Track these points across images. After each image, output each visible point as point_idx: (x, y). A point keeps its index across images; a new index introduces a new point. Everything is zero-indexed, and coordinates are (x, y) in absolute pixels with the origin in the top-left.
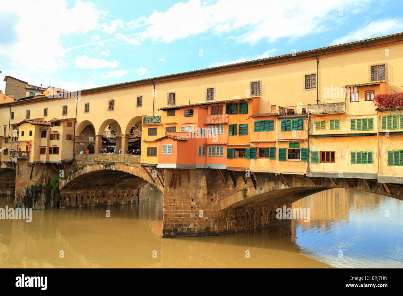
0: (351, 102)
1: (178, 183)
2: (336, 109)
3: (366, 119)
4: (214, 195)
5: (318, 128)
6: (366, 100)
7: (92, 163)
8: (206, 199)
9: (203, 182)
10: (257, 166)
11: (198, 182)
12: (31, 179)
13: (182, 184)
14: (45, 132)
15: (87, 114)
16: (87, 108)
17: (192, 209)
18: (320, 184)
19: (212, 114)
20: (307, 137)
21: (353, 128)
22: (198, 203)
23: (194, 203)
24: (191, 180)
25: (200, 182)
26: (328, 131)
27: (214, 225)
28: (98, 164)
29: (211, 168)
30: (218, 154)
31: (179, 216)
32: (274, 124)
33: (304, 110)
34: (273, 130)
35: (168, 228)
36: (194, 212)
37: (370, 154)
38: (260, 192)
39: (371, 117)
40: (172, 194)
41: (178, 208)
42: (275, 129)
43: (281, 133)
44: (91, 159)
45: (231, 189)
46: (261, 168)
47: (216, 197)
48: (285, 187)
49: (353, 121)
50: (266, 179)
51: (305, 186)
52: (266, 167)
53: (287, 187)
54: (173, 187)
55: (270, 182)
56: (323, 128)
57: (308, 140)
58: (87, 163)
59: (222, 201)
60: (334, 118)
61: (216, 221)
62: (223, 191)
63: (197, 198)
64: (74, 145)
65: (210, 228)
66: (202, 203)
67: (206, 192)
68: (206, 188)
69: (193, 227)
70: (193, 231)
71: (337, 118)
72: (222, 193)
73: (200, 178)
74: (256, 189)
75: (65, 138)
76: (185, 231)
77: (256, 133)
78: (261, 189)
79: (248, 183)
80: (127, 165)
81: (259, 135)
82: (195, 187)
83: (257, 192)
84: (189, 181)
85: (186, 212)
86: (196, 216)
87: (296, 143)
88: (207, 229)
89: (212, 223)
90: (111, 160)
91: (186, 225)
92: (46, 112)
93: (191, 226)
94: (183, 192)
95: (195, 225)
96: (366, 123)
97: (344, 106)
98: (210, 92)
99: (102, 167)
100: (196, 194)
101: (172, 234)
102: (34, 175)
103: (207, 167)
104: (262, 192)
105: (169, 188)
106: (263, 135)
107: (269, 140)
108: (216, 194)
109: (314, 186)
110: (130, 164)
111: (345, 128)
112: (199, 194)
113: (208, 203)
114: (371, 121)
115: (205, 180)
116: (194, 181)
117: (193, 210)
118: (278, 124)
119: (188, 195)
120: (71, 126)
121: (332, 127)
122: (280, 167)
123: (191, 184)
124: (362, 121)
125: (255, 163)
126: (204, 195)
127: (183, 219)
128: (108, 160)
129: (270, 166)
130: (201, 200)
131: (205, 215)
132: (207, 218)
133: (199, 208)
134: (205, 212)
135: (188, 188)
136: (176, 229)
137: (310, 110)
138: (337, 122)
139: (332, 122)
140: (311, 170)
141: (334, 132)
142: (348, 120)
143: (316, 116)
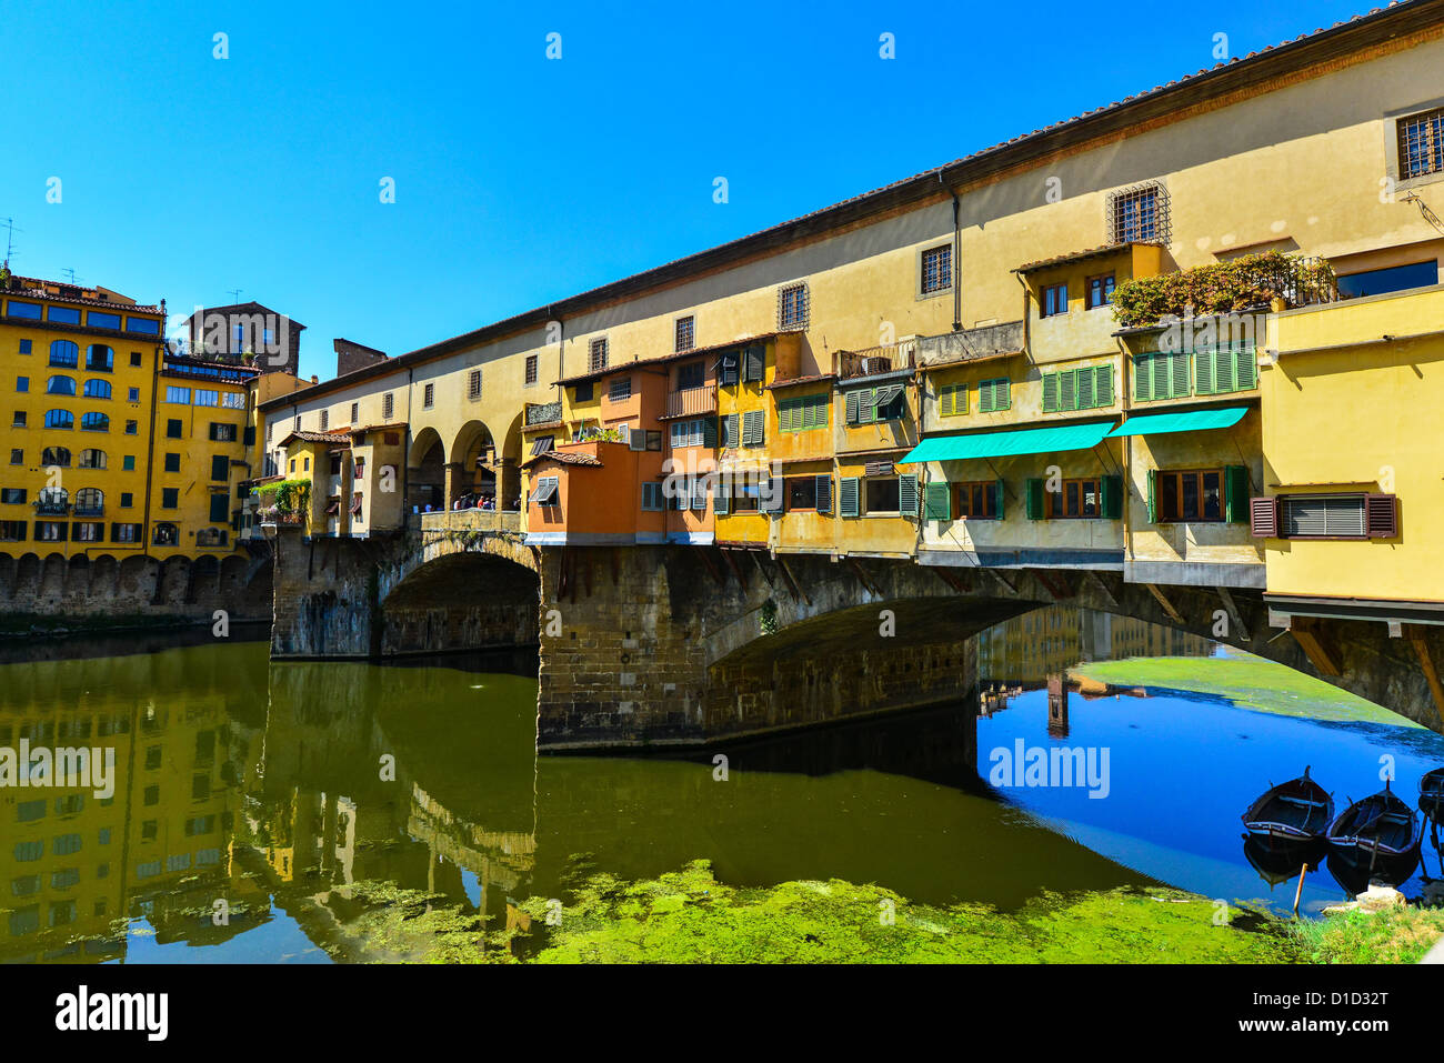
0: (1044, 315)
1: (582, 589)
2: (998, 343)
3: (1089, 371)
4: (693, 621)
5: (946, 410)
7: (439, 536)
8: (669, 632)
9: (657, 587)
10: (785, 536)
11: (643, 583)
12: (310, 578)
13: (597, 589)
14: (339, 460)
15: (429, 411)
16: (429, 396)
17: (626, 659)
18: (969, 588)
19: (678, 389)
20: (916, 441)
21: (1049, 402)
22: (645, 644)
23: (632, 643)
24: (622, 579)
25: (648, 583)
26: (977, 419)
27: (693, 706)
28: (451, 539)
31: (588, 680)
32: (829, 405)
33: (913, 358)
34: (825, 424)
35: (554, 715)
36: (632, 669)
38: (807, 611)
39: (1104, 362)
40: (564, 620)
41: (584, 658)
42: (831, 423)
43: (845, 434)
44: (437, 525)
45: (735, 602)
46: (795, 540)
47: (698, 626)
48: (873, 596)
49: (1050, 382)
51: (927, 593)
52: (809, 537)
53: (879, 598)
54: (568, 599)
55: (833, 583)
56: (963, 409)
59: (715, 636)
60: (994, 375)
61: (700, 694)
62: (716, 609)
63: (640, 629)
65: (683, 714)
66: (656, 644)
67: (668, 612)
68: (667, 601)
69: (631, 711)
70: (631, 722)
71: (1001, 372)
72: (714, 613)
73: (651, 573)
74: (796, 604)
76: (606, 723)
77: (784, 435)
78: (811, 604)
79: (776, 585)
80: (508, 540)
81: (791, 439)
82: (634, 599)
83: (801, 612)
84: (616, 581)
85: (608, 669)
86: (637, 679)
88: (674, 717)
89: (687, 700)
91: (607, 707)
93: (625, 708)
94: (598, 612)
95: (636, 707)
96: (1091, 382)
97: (1022, 332)
100: (637, 617)
102: (316, 570)
103: (669, 542)
104: (814, 611)
105: (555, 602)
106: (800, 442)
107: (817, 457)
108: (699, 617)
109: (952, 592)
111: (1026, 403)
112: (647, 618)
113: (675, 644)
114: (1105, 374)
115: (665, 578)
116: (632, 582)
117: (631, 664)
118: (838, 407)
119: (614, 621)
120: (396, 443)
121: (986, 406)
122: (845, 537)
123: (621, 588)
124: (1076, 379)
125: (782, 526)
126: (662, 620)
127: (598, 689)
128: (470, 527)
129: (820, 535)
130: (654, 635)
131: (665, 678)
132: (671, 686)
133: (647, 656)
134: (666, 667)
135: (612, 600)
136: (575, 720)
137: (924, 354)
138: (1003, 387)
139: (986, 392)
140: (930, 542)
141: (994, 419)
142: (1035, 376)
143: (941, 373)
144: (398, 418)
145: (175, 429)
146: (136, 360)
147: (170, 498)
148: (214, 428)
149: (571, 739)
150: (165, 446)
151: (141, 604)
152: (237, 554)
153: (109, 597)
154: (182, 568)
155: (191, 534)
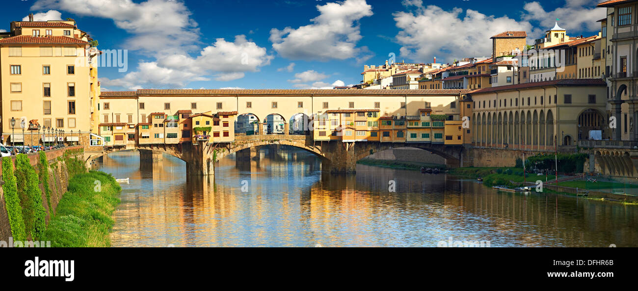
2: (417, 118)
3: (427, 122)
5: (410, 125)
6: (427, 116)
14: (218, 122)
15: (249, 109)
16: (249, 105)
19: (358, 116)
20: (406, 128)
21: (423, 125)
26: (414, 126)
29: (358, 141)
30: (362, 135)
33: (402, 117)
34: (391, 125)
37: (428, 134)
43: (395, 126)
45: (364, 150)
46: (385, 140)
49: (423, 123)
55: (384, 146)
56: (412, 125)
59: (358, 156)
62: (359, 152)
71: (417, 121)
77: (383, 126)
78: (380, 149)
79: (373, 147)
87: (401, 130)
90: (275, 139)
96: (427, 124)
97: (420, 117)
98: (351, 104)
99: (267, 143)
102: (208, 152)
106: (386, 127)
107: (389, 129)
110: (294, 140)
111: (420, 126)
114: (429, 123)
118: (393, 123)
121: (415, 125)
122: (394, 140)
125: (383, 138)
129: (390, 140)
137: (407, 118)
138: (417, 123)
139: (415, 123)
140: (408, 140)
141: (416, 126)
142: (421, 122)
143: (409, 120)
144: (226, 109)
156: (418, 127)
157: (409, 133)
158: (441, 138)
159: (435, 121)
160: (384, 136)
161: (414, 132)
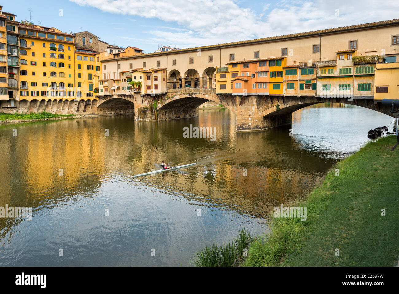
0: (340, 60)
1: (243, 103)
2: (332, 63)
3: (347, 69)
4: (260, 109)
5: (322, 73)
6: (348, 59)
7: (180, 94)
8: (256, 111)
9: (255, 102)
10: (287, 93)
12: (142, 104)
13: (245, 103)
14: (150, 77)
15: (174, 66)
16: (174, 62)
17: (250, 116)
19: (259, 66)
20: (316, 78)
21: (340, 73)
22: (253, 113)
23: (251, 113)
24: (249, 101)
25: (253, 102)
26: (327, 75)
27: (260, 123)
28: (184, 94)
29: (260, 94)
30: (264, 87)
31: (244, 119)
32: (297, 71)
33: (313, 64)
34: (296, 74)
35: (239, 126)
37: (349, 85)
38: (286, 106)
39: (350, 67)
40: (240, 109)
41: (243, 116)
42: (298, 74)
43: (301, 76)
44: (179, 91)
45: (270, 105)
46: (289, 94)
48: (301, 102)
49: (340, 70)
50: (290, 100)
52: (292, 93)
53: (302, 103)
54: (241, 105)
55: (293, 101)
56: (325, 73)
57: (316, 79)
58: (176, 94)
59: (264, 111)
60: (331, 68)
62: (265, 106)
63: (252, 110)
64: (167, 84)
65: (259, 125)
67: (256, 107)
68: (256, 105)
70: (250, 127)
71: (332, 68)
73: (254, 100)
74: (284, 104)
75: (163, 80)
76: (247, 127)
77: (287, 76)
78: (287, 104)
79: (280, 102)
80: (204, 94)
81: (288, 76)
82: (251, 105)
83: (285, 106)
84: (248, 102)
85: (247, 117)
86: (252, 119)
87: (309, 81)
88: (257, 126)
90: (193, 92)
91: (247, 124)
92: (144, 64)
93: (250, 124)
94: (246, 107)
95: (251, 124)
97: (336, 62)
98: (257, 54)
100: (251, 108)
101: (241, 128)
102: (144, 102)
103: (257, 94)
104: (288, 106)
105: (239, 106)
106: (290, 77)
107: (294, 80)
110: (206, 94)
111: (337, 73)
112: (253, 108)
113: (257, 113)
114: (350, 69)
116: (251, 102)
118: (299, 71)
119: (248, 109)
120: (165, 73)
121: (329, 73)
122: (300, 93)
124: (345, 69)
125: (286, 91)
126: (255, 109)
127: (246, 121)
128: (191, 92)
129: (295, 93)
130: (254, 111)
131: (256, 119)
132: (257, 120)
133: (253, 115)
134: (256, 117)
135: (248, 105)
136: (242, 126)
137: (318, 64)
138: (332, 70)
139: (329, 71)
140: (318, 94)
141: (331, 75)
142: (338, 69)
143: (321, 67)
144: (162, 66)
145: (79, 67)
146: (69, 49)
147: (80, 85)
148: (88, 66)
149: (242, 130)
150: (78, 71)
151: (73, 112)
152: (96, 99)
153: (67, 110)
154: (82, 103)
155: (85, 93)
156: (333, 75)
157: (319, 84)
158: (369, 89)
159: (359, 66)
160: (288, 88)
161: (326, 82)
